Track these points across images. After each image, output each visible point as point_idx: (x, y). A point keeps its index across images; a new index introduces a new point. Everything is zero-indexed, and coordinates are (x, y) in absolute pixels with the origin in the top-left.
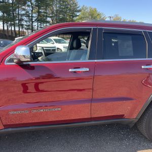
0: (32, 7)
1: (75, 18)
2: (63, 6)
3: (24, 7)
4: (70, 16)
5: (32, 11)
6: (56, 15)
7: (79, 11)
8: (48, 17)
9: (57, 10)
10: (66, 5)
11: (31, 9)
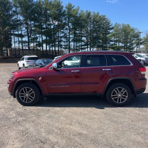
2: (97, 25)
3: (62, 30)
4: (103, 34)
6: (90, 34)
8: (83, 36)
9: (91, 30)
11: (68, 31)
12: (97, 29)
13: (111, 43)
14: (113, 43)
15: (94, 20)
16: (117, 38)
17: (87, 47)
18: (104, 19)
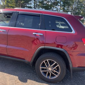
0: (60, 6)
2: (80, 5)
3: (56, 6)
4: (83, 11)
5: (60, 8)
6: (74, 11)
8: (69, 12)
9: (75, 8)
11: (60, 7)
15: (78, 1)
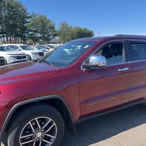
1: (26, 25)
2: (12, 12)
4: (20, 22)
6: (5, 21)
7: (29, 17)
9: (6, 16)
10: (15, 11)
12: (13, 16)
13: (30, 33)
14: (32, 33)
15: (9, 5)
16: (35, 28)
17: (3, 36)
18: (21, 6)
